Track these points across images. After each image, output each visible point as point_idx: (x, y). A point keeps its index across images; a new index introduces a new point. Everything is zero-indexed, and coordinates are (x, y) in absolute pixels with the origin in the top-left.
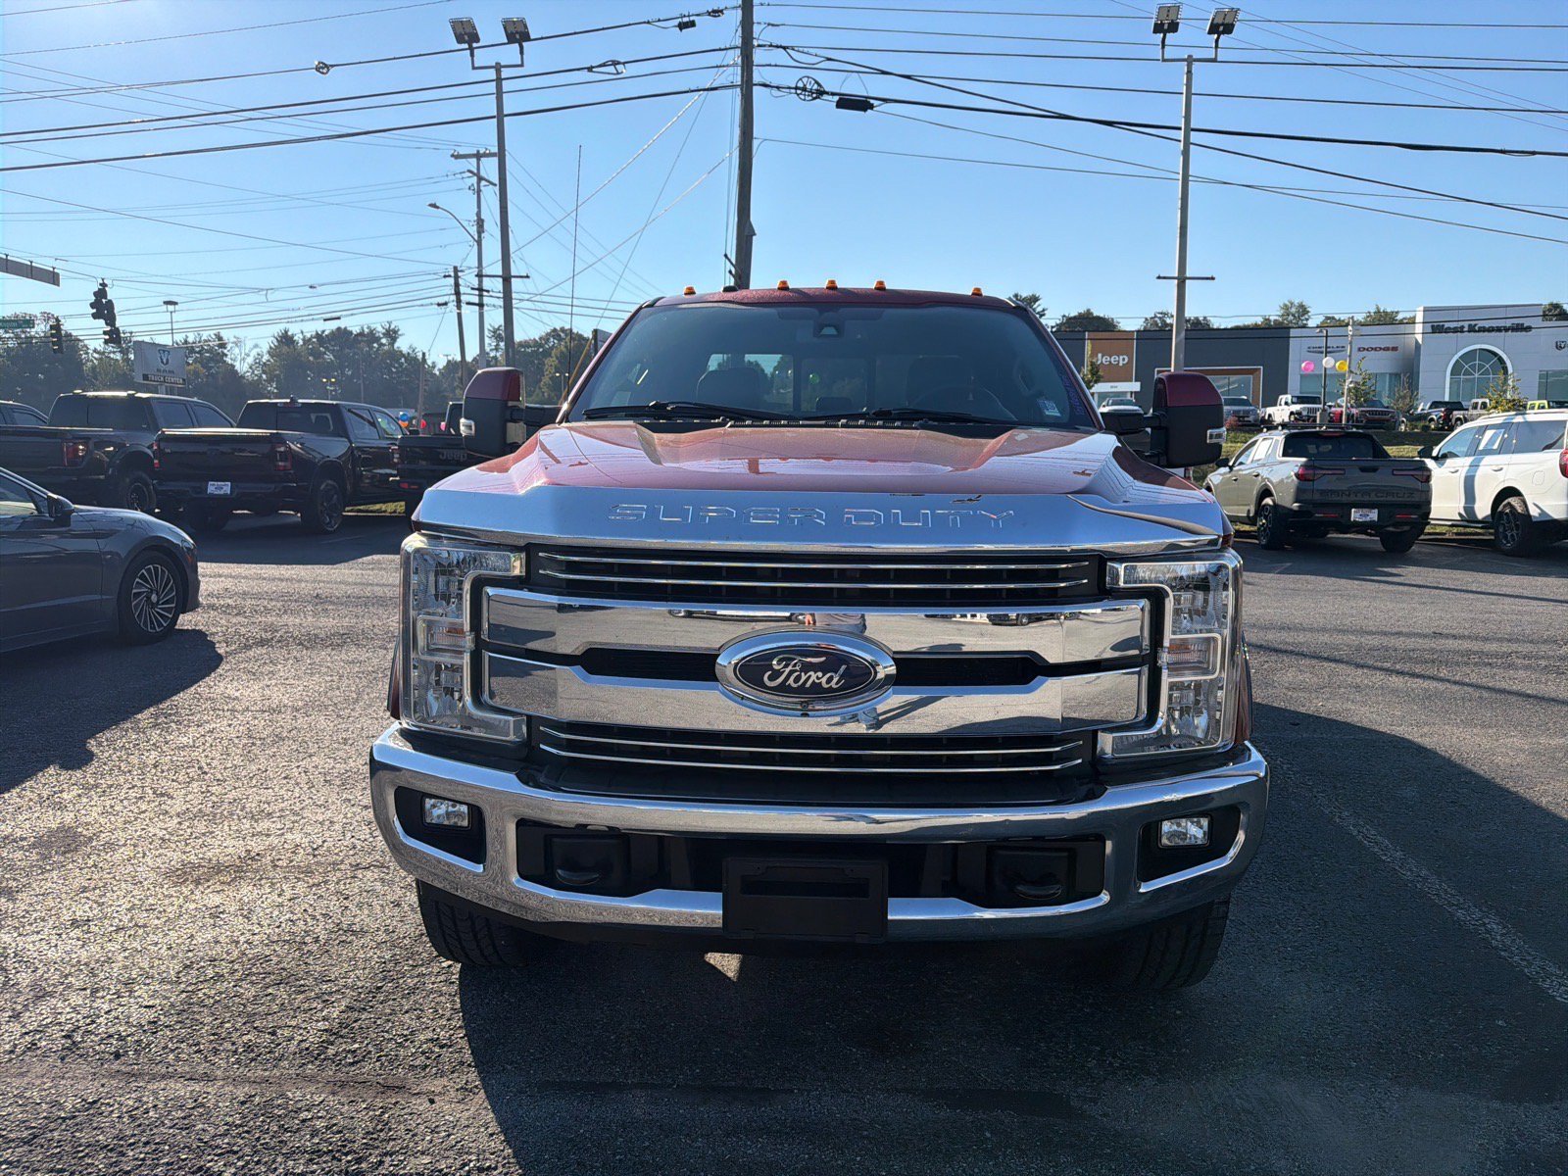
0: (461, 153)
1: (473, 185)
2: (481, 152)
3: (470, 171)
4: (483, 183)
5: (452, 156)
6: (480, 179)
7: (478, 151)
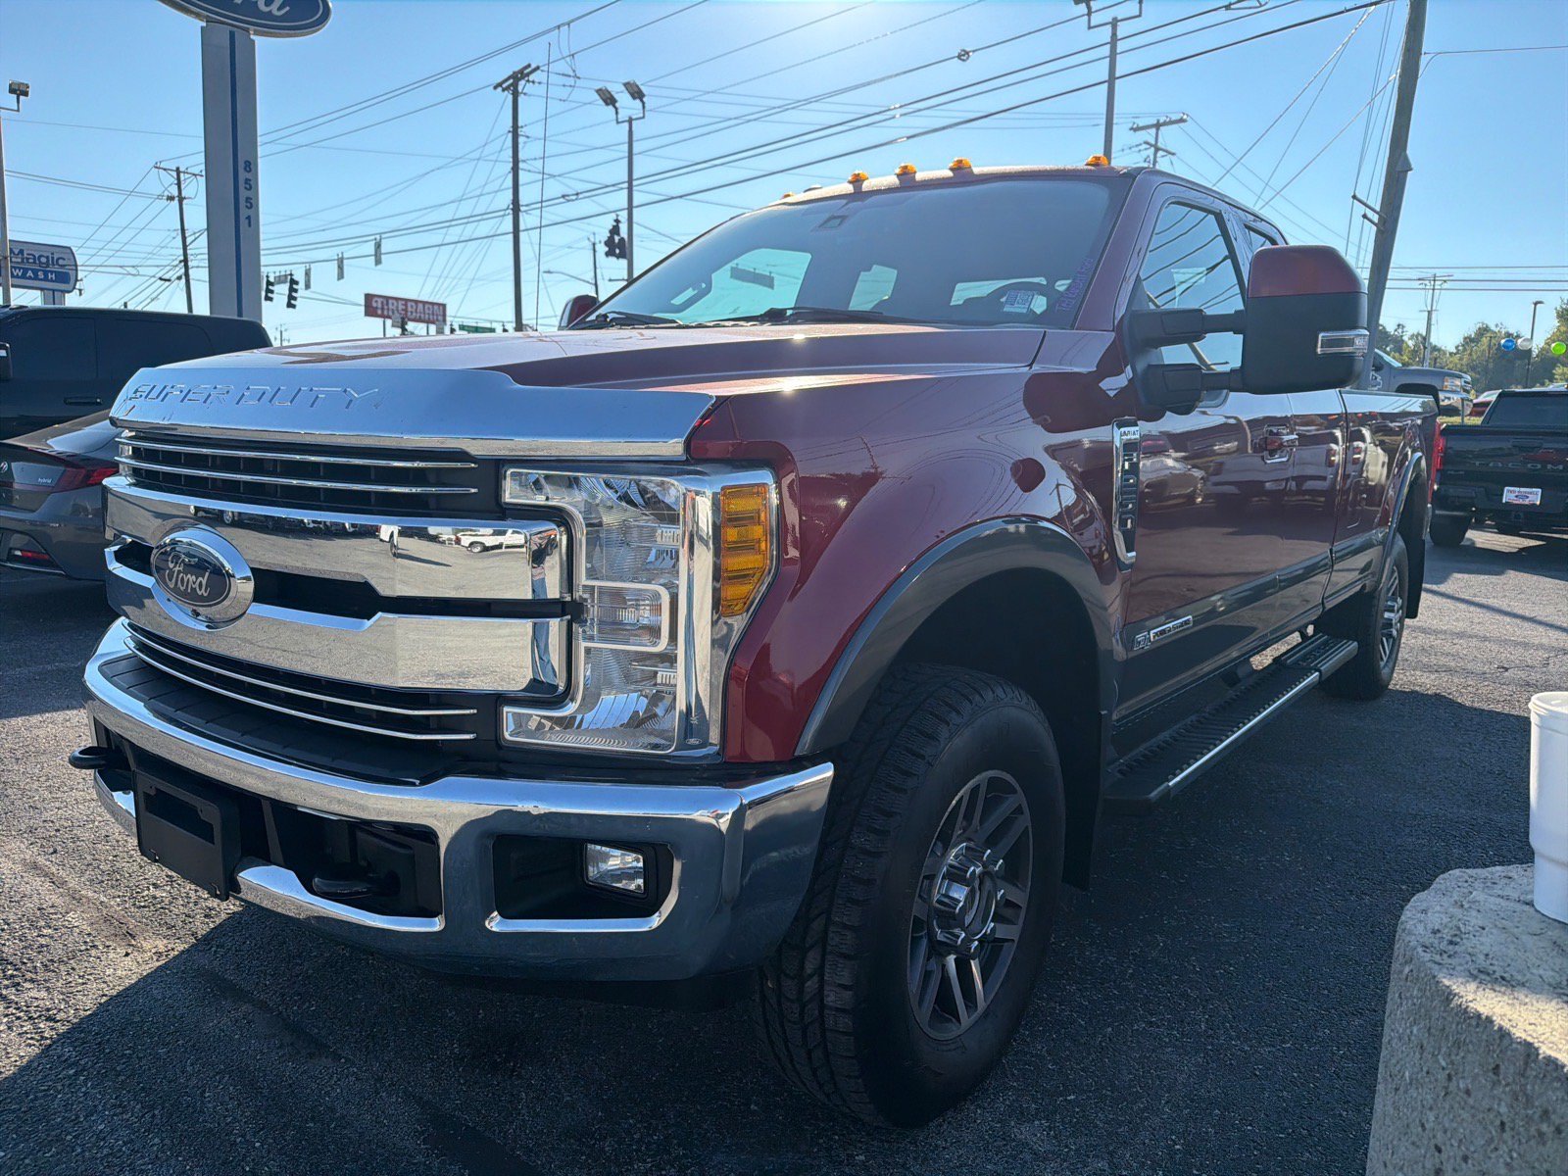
0: (1141, 125)
1: (1148, 156)
2: (1161, 121)
3: (1146, 143)
4: (1160, 153)
5: (1131, 129)
6: (1157, 149)
7: (1158, 121)
